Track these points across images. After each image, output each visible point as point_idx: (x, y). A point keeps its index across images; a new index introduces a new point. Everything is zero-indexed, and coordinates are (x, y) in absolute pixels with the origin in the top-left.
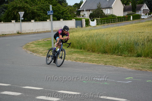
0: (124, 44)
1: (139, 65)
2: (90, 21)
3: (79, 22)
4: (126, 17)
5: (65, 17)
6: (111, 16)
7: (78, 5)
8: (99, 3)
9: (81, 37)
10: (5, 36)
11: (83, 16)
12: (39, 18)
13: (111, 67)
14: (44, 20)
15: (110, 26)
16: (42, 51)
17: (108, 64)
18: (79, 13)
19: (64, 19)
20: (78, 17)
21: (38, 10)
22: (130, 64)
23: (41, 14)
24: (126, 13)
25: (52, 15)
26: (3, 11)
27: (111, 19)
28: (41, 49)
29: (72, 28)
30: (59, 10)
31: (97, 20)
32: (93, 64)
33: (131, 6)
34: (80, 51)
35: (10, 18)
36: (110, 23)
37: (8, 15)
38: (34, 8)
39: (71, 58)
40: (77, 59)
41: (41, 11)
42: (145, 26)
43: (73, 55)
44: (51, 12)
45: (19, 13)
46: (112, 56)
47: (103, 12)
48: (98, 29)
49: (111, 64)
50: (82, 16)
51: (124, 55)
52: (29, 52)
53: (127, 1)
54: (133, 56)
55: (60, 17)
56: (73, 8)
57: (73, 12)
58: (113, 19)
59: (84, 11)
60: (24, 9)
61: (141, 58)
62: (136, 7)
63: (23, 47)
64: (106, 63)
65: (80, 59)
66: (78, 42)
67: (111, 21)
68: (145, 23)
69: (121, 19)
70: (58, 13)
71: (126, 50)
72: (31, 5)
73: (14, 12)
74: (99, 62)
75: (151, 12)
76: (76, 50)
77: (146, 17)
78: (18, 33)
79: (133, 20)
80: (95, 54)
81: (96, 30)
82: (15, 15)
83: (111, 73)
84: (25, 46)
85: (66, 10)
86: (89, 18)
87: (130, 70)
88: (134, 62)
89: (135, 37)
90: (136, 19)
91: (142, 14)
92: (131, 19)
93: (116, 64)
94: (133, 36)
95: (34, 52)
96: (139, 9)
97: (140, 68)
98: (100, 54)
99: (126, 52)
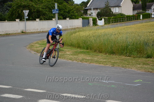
0: (134, 44)
1: (149, 66)
2: (98, 20)
3: (86, 21)
4: (135, 16)
5: (72, 15)
6: (120, 15)
7: (84, 4)
8: (107, 2)
9: (88, 36)
10: (8, 36)
12: (45, 17)
13: (118, 69)
14: (50, 18)
15: (119, 25)
17: (116, 65)
18: (86, 11)
19: (71, 17)
20: (85, 16)
21: (43, 9)
22: (139, 66)
23: (46, 12)
24: (136, 12)
25: (57, 14)
26: (7, 9)
27: (120, 18)
29: (79, 27)
30: (65, 8)
31: (105, 19)
32: (100, 65)
33: (141, 5)
34: (86, 51)
35: (14, 16)
36: (118, 22)
37: (12, 14)
38: (40, 7)
39: (77, 59)
40: (83, 59)
41: (47, 10)
43: (79, 55)
44: (57, 10)
45: (24, 11)
46: (120, 56)
47: (111, 11)
48: (106, 29)
49: (119, 66)
50: (89, 15)
51: (133, 56)
52: (33, 52)
54: (142, 57)
55: (66, 16)
56: (79, 6)
57: (79, 11)
58: (121, 18)
59: (91, 9)
60: (29, 8)
61: (151, 59)
62: (146, 6)
63: (27, 47)
64: (113, 65)
65: (86, 60)
66: (85, 42)
67: (120, 20)
69: (130, 18)
70: (64, 12)
71: (135, 51)
72: (36, 3)
73: (19, 10)
74: (107, 63)
76: (82, 50)
78: (22, 32)
79: (143, 19)
80: (102, 55)
81: (104, 30)
82: (19, 14)
83: (119, 74)
84: (29, 46)
85: (73, 9)
86: (97, 17)
87: (139, 71)
88: (144, 64)
89: (145, 37)
90: (146, 18)
91: (153, 13)
92: (141, 18)
93: (124, 66)
94: (143, 36)
95: (38, 52)
96: (150, 8)
97: (149, 70)
98: (107, 54)
99: (135, 53)
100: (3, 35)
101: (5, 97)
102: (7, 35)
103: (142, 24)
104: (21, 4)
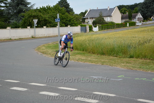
1: (130, 65)
2: (93, 27)
3: (84, 28)
4: (123, 24)
5: (72, 23)
6: (111, 23)
7: (83, 14)
8: (101, 12)
9: (84, 40)
11: (87, 23)
12: (50, 24)
13: (106, 67)
14: (55, 26)
16: (50, 53)
17: (105, 64)
18: (84, 20)
19: (71, 25)
20: (83, 24)
21: (49, 18)
22: (123, 64)
23: (52, 21)
24: (124, 21)
25: (59, 22)
26: (21, 19)
28: (50, 51)
29: (78, 33)
30: (67, 18)
31: (98, 26)
32: (92, 64)
33: (128, 15)
34: (83, 53)
35: (26, 24)
36: (109, 29)
37: (25, 23)
38: (46, 16)
40: (79, 59)
42: (138, 32)
43: (76, 56)
45: (34, 20)
46: (109, 57)
47: (104, 20)
48: (99, 34)
49: (107, 64)
51: (119, 56)
52: (40, 53)
53: (125, 11)
54: (126, 57)
55: (68, 24)
56: (79, 16)
57: (79, 20)
58: (112, 26)
59: (88, 18)
60: (38, 17)
61: (133, 59)
62: (131, 16)
64: (103, 63)
65: (81, 59)
66: (81, 45)
68: (139, 29)
69: (119, 26)
71: (121, 52)
72: (43, 14)
73: (30, 19)
74: (98, 62)
75: (144, 20)
76: (79, 52)
77: (140, 24)
78: (32, 37)
80: (95, 56)
81: (97, 35)
82: (30, 23)
83: (107, 71)
85: (73, 18)
86: (92, 25)
87: (123, 69)
88: (127, 63)
89: (129, 41)
91: (137, 22)
92: (128, 25)
93: (111, 64)
94: (127, 40)
95: (44, 54)
96: (135, 17)
97: (131, 68)
98: (99, 55)
99: (121, 54)
100: (17, 39)
101: (13, 90)
102: (20, 39)
103: (128, 30)
104: (32, 14)
